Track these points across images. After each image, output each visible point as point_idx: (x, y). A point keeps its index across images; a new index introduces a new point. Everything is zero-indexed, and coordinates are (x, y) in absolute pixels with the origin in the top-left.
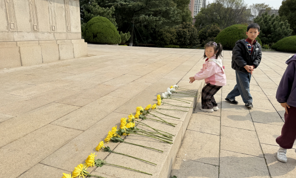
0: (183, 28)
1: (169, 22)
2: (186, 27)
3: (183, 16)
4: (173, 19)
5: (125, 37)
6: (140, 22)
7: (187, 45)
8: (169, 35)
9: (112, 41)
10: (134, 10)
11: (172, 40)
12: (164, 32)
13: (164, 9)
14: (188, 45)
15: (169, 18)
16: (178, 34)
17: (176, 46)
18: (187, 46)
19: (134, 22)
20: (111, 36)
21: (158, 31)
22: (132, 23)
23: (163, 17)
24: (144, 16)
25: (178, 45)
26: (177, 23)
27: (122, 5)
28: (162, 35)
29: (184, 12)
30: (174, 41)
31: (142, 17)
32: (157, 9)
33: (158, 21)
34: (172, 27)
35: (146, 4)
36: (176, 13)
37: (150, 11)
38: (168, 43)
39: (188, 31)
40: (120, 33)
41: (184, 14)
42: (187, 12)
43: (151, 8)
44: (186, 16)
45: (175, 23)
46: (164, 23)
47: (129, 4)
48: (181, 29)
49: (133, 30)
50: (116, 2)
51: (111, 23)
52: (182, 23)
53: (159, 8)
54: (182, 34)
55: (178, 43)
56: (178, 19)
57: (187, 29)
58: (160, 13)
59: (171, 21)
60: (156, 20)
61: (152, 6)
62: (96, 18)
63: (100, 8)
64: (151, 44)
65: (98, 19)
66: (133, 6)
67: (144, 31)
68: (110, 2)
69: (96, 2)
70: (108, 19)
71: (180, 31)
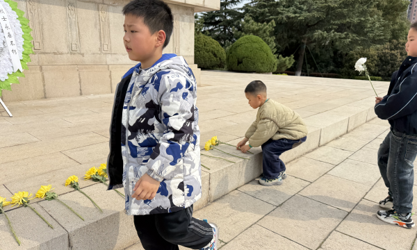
0: (391, 50)
1: (364, 40)
2: (396, 48)
3: (393, 31)
4: (371, 35)
5: (285, 62)
6: (315, 41)
9: (262, 69)
10: (307, 25)
12: (355, 56)
13: (356, 20)
15: (365, 34)
16: (381, 59)
17: (377, 78)
19: (305, 42)
20: (262, 61)
21: (347, 54)
22: (303, 43)
23: (354, 33)
24: (320, 31)
25: (379, 75)
26: (381, 42)
27: (288, 17)
29: (397, 23)
31: (318, 33)
32: (344, 22)
33: (344, 38)
34: (369, 47)
35: (327, 16)
36: (377, 25)
37: (334, 24)
39: (401, 54)
40: (278, 58)
41: (396, 27)
42: (401, 25)
43: (334, 20)
44: (399, 30)
45: (374, 41)
46: (354, 42)
47: (299, 17)
48: (387, 51)
49: (304, 52)
50: (282, 14)
51: (265, 43)
52: (390, 42)
53: (348, 20)
54: (389, 58)
55: (380, 73)
56: (381, 36)
57: (399, 51)
58: (349, 27)
59: (367, 39)
60: (340, 38)
61: (336, 17)
62: (244, 38)
63: (255, 23)
64: (331, 74)
65: (246, 38)
66: (306, 19)
67: (319, 54)
68: (272, 15)
69: (250, 16)
70: (261, 39)
71: (385, 54)
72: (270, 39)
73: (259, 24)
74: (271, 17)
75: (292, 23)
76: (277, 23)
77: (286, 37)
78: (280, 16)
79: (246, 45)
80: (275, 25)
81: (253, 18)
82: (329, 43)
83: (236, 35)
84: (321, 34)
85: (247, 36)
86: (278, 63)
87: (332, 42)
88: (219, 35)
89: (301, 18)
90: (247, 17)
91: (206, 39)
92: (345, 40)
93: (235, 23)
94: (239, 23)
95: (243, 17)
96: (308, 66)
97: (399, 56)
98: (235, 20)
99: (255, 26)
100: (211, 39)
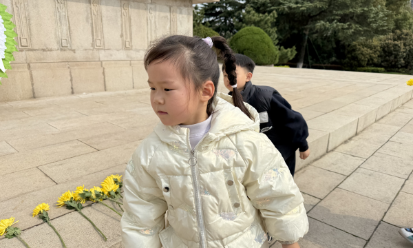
0: (395, 40)
1: (367, 30)
2: (399, 38)
3: (397, 21)
4: (374, 26)
5: (286, 54)
6: (317, 32)
7: (399, 68)
8: (367, 51)
9: (264, 61)
10: (309, 15)
11: (372, 60)
12: (358, 47)
13: (359, 10)
14: (402, 67)
15: (369, 25)
16: (384, 50)
17: (379, 69)
18: (400, 70)
19: (307, 33)
20: (263, 53)
21: (349, 45)
22: (305, 34)
23: (357, 23)
24: (322, 22)
25: (381, 66)
26: (384, 32)
27: (290, 8)
28: (354, 50)
29: (400, 13)
30: (376, 60)
31: (320, 24)
32: (347, 12)
33: (347, 29)
34: (372, 37)
35: (329, 6)
36: (381, 15)
37: (337, 15)
38: (364, 63)
39: (405, 45)
40: (280, 49)
41: (400, 16)
42: (405, 15)
43: (337, 11)
44: (402, 20)
45: (378, 32)
46: (356, 33)
47: (301, 7)
48: (390, 41)
49: (305, 44)
50: (283, 4)
51: (266, 35)
52: (393, 32)
53: (351, 10)
54: (393, 48)
55: (383, 64)
56: (384, 26)
57: (402, 41)
58: (352, 18)
59: (370, 29)
60: (343, 29)
61: (338, 7)
62: (246, 29)
63: (256, 14)
64: (333, 65)
65: (248, 30)
66: (308, 9)
67: (321, 45)
68: (273, 6)
69: (251, 6)
70: (262, 30)
71: (388, 45)
72: (271, 30)
73: (261, 15)
74: (273, 8)
75: (294, 14)
76: (278, 14)
77: (287, 28)
78: (282, 6)
79: (248, 37)
80: (276, 16)
81: (254, 8)
82: (332, 34)
83: (237, 26)
84: (323, 25)
85: (248, 27)
86: (280, 54)
87: (335, 33)
88: (220, 27)
89: (303, 8)
90: (248, 8)
91: (207, 30)
92: (348, 31)
93: (236, 14)
94: (240, 14)
95: (244, 8)
96: (310, 57)
97: (402, 47)
98: (236, 11)
99: (256, 17)
100: (212, 31)
